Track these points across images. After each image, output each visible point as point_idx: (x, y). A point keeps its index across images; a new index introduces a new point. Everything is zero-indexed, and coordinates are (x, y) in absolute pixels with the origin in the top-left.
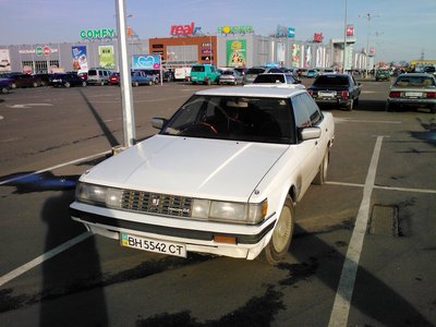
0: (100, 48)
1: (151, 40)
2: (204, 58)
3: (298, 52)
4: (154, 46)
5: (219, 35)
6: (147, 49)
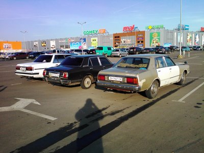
0: (92, 39)
1: (114, 34)
2: (139, 42)
3: (191, 37)
5: (146, 30)
6: (112, 38)
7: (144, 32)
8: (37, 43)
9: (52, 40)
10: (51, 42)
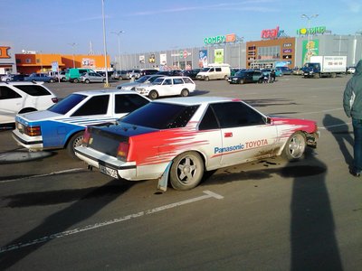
0: (216, 51)
1: (248, 43)
2: (284, 57)
4: (250, 48)
5: (297, 36)
6: (244, 50)
7: (294, 39)
8: (144, 57)
9: (162, 53)
10: (161, 56)
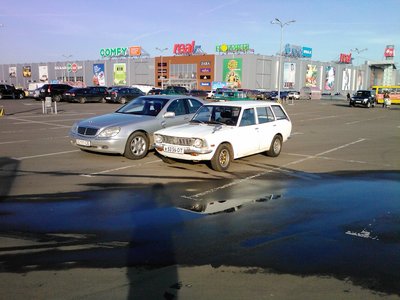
1: (157, 59)
2: (202, 77)
3: (315, 73)
4: (159, 65)
5: (217, 54)
6: (153, 67)
7: (213, 56)
8: (15, 68)
9: (42, 64)
10: (40, 68)
